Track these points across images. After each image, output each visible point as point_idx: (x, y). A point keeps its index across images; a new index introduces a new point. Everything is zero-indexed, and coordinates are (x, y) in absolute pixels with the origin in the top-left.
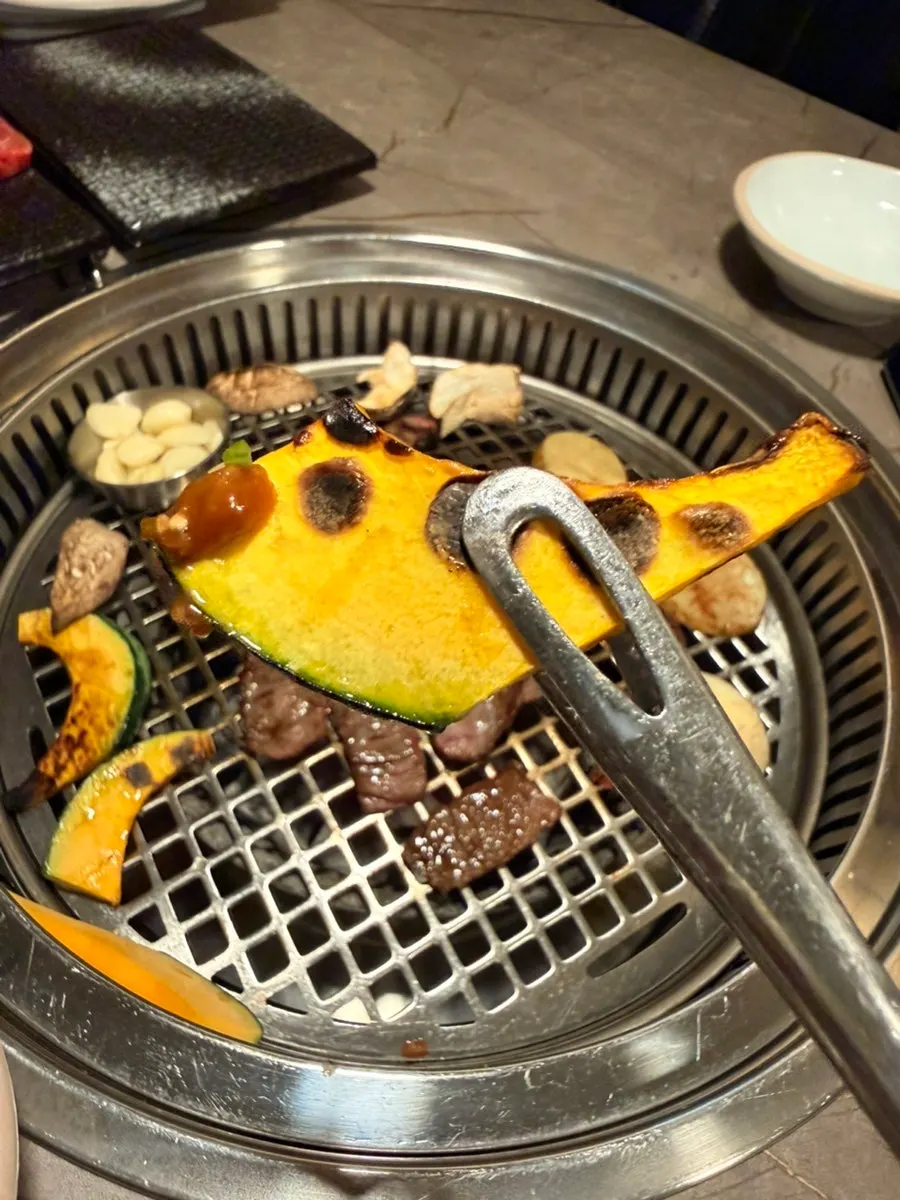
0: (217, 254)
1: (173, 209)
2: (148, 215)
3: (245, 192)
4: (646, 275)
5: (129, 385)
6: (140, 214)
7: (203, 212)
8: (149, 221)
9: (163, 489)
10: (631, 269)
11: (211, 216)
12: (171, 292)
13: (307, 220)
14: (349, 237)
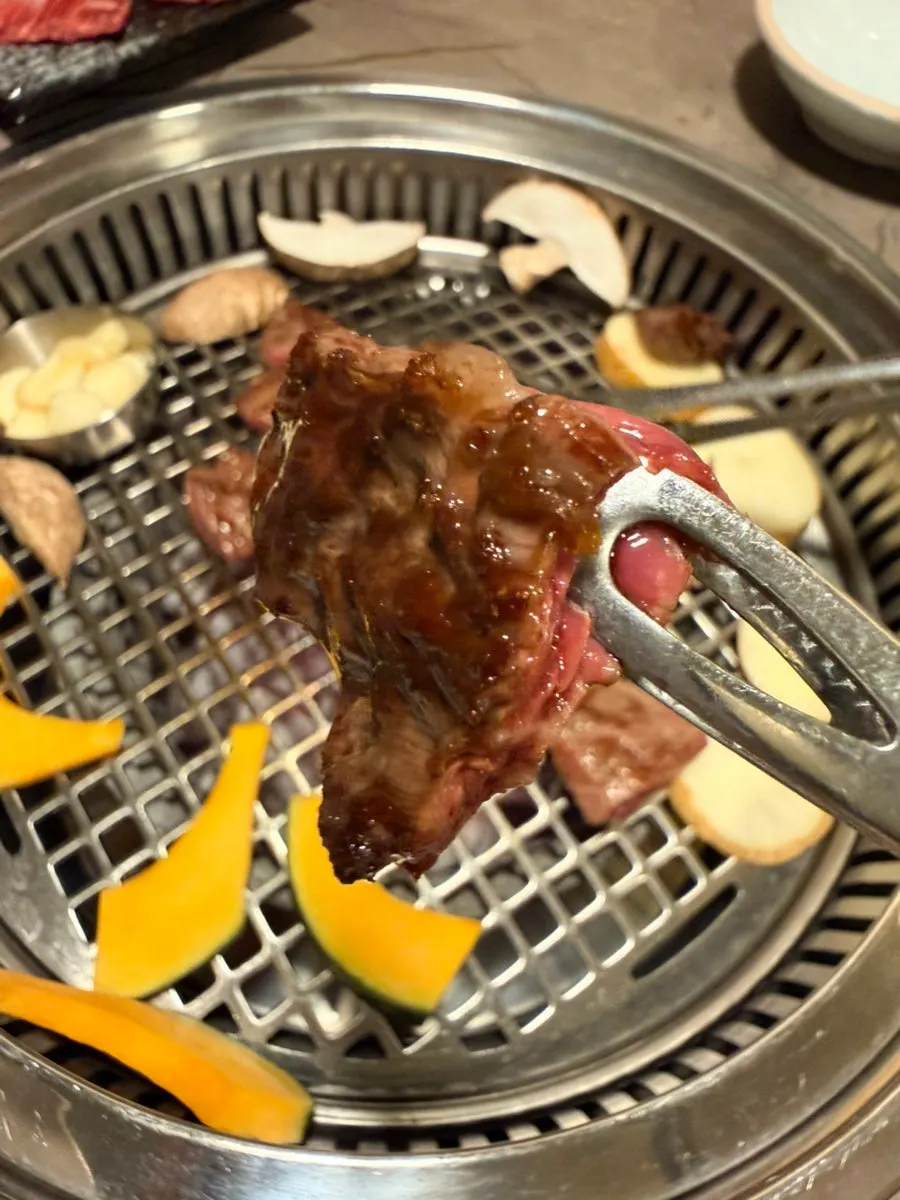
0: (126, 125)
1: (60, 69)
2: (28, 80)
3: (149, 40)
4: (650, 120)
5: (42, 304)
6: (17, 79)
7: (98, 73)
8: (30, 87)
9: (93, 437)
10: (630, 112)
11: (110, 76)
12: (76, 176)
13: (233, 73)
14: (287, 91)
